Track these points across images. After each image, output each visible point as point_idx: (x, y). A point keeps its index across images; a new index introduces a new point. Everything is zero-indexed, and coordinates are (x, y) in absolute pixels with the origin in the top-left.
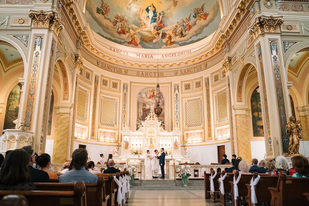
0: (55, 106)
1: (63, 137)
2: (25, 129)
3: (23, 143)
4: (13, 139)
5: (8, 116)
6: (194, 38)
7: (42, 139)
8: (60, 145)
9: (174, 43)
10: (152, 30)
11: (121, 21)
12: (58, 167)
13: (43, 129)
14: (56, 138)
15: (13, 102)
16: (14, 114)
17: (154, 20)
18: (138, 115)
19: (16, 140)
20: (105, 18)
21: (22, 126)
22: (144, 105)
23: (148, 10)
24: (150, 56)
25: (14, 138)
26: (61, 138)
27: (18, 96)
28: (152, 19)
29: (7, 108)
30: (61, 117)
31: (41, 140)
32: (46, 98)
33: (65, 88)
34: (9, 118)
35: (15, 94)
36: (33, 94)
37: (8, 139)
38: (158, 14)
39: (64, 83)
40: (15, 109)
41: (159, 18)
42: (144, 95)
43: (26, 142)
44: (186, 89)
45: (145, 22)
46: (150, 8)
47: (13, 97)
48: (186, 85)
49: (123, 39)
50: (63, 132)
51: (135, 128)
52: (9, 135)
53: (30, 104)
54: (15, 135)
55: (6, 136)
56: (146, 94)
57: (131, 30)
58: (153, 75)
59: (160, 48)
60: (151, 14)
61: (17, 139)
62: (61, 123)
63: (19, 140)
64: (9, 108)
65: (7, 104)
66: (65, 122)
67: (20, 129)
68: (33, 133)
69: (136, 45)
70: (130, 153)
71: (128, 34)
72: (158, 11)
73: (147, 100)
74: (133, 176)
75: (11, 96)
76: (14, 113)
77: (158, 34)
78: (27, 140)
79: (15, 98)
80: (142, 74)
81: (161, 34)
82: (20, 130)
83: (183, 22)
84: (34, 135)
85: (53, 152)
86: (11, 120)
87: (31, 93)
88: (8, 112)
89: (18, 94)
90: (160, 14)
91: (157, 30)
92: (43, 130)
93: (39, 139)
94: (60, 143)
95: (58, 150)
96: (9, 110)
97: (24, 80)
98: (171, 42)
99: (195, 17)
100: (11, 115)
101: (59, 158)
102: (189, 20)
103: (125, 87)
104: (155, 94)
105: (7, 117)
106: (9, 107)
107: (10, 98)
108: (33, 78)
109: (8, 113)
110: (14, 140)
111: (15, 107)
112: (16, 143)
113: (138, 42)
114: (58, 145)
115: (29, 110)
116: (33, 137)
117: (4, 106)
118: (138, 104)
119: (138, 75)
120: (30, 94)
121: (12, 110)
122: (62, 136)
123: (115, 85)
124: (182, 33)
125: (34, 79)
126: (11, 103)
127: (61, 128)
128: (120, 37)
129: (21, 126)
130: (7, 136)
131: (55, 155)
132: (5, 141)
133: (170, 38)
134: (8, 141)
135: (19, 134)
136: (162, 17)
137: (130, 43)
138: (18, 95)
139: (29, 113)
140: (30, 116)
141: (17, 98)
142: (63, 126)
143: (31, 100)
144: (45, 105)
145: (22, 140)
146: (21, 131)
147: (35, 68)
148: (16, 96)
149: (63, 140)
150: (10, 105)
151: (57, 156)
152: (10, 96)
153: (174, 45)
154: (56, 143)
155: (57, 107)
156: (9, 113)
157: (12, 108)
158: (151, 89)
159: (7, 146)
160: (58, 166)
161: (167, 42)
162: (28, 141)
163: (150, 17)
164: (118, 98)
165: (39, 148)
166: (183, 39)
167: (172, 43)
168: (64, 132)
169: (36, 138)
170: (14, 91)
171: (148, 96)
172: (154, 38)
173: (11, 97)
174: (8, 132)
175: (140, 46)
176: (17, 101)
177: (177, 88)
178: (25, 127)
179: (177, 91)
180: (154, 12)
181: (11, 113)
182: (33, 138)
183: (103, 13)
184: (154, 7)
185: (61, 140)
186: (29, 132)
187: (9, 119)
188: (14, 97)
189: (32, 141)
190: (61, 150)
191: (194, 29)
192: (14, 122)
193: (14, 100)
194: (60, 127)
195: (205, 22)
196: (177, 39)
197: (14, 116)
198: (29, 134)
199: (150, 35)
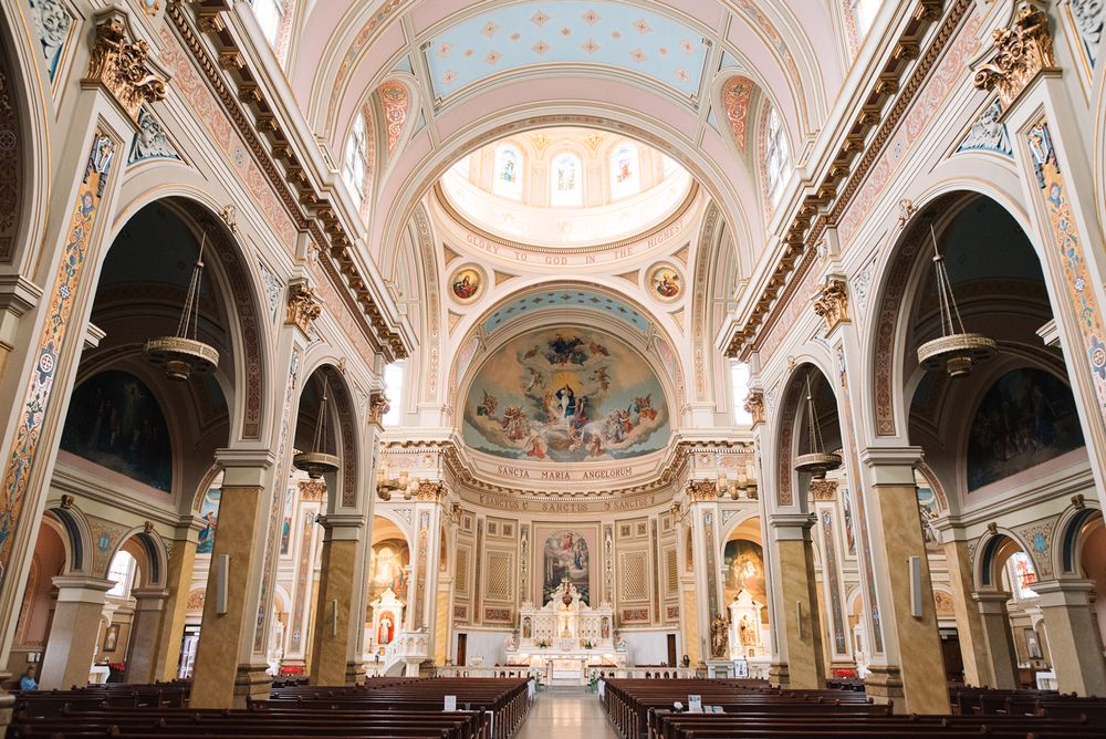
6: (637, 448)
9: (604, 451)
10: (568, 428)
11: (515, 418)
17: (570, 410)
18: (546, 578)
20: (490, 419)
22: (556, 560)
23: (559, 395)
24: (565, 474)
28: (568, 408)
38: (577, 401)
41: (579, 406)
42: (555, 544)
44: (623, 534)
45: (556, 414)
46: (563, 392)
48: (623, 529)
49: (518, 449)
51: (541, 600)
56: (559, 540)
57: (532, 431)
58: (570, 508)
59: (582, 460)
60: (565, 401)
69: (541, 456)
70: (533, 644)
71: (527, 438)
72: (578, 395)
73: (560, 552)
74: (538, 681)
77: (578, 434)
80: (552, 507)
81: (582, 436)
83: (620, 416)
90: (580, 401)
91: (576, 428)
98: (600, 450)
99: (638, 412)
102: (629, 415)
103: (524, 530)
104: (574, 542)
113: (544, 452)
118: (546, 559)
119: (545, 510)
123: (508, 530)
124: (617, 435)
128: (515, 445)
133: (598, 442)
136: (585, 406)
137: (531, 453)
153: (605, 455)
158: (567, 534)
161: (593, 449)
163: (564, 407)
164: (513, 553)
166: (619, 445)
167: (601, 452)
171: (562, 545)
172: (572, 442)
175: (548, 457)
177: (609, 530)
179: (609, 538)
180: (571, 398)
183: (486, 413)
184: (570, 389)
191: (637, 431)
195: (653, 424)
196: (610, 445)
199: (564, 437)
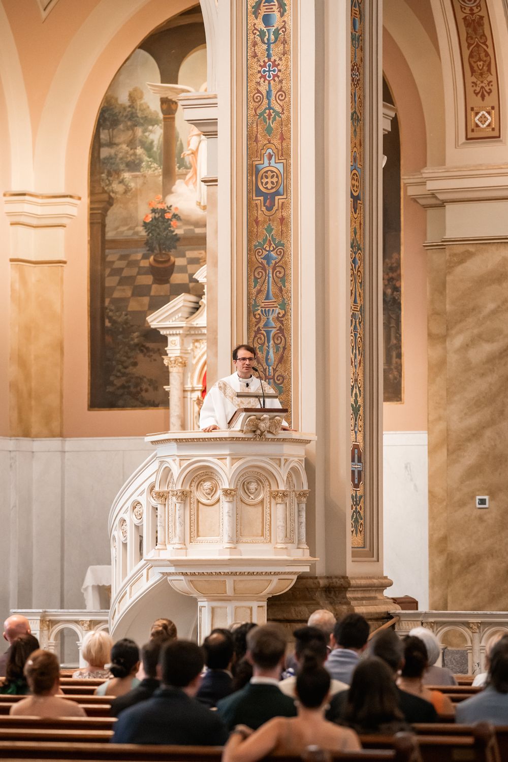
0: (412, 191)
1: (486, 413)
2: (262, 425)
3: (262, 502)
4: (207, 485)
5: (111, 282)
7: (358, 466)
8: (472, 472)
12: (466, 632)
13: (360, 400)
14: (440, 418)
15: (127, 175)
16: (144, 263)
19: (227, 493)
21: (246, 410)
25: (211, 478)
26: (473, 421)
27: (156, 135)
29: (92, 224)
30: (459, 269)
31: (353, 472)
32: (356, 200)
33: (466, 53)
34: (116, 295)
35: (132, 116)
36: (277, 193)
37: (179, 487)
39: (460, 16)
40: (145, 225)
43: (274, 495)
47: (122, 138)
50: (483, 375)
52: (186, 463)
53: (268, 258)
54: (214, 463)
55: (168, 471)
61: (227, 486)
62: (464, 314)
63: (241, 492)
64: (109, 220)
65: (92, 193)
66: (491, 306)
67: (237, 426)
68: (308, 442)
75: (112, 137)
76: (145, 257)
78: (282, 488)
79: (139, 151)
82: (241, 435)
84: (312, 447)
85: (432, 517)
86: (133, 306)
87: (266, 186)
88: (103, 249)
89: (149, 121)
92: (355, 410)
93: (343, 467)
94: (470, 457)
95: (462, 504)
96: (110, 235)
97: (215, 105)
100: (125, 273)
101: (472, 562)
105: (103, 288)
106: (104, 215)
107: (105, 152)
108: (263, 88)
109: (103, 257)
110: (213, 491)
111: (144, 213)
112: (225, 506)
114: (458, 470)
115: (267, 298)
116: (306, 460)
117: (73, 211)
120: (259, 193)
121: (125, 232)
122: (478, 404)
125: (269, 93)
126: (117, 187)
127: (466, 347)
129: (244, 414)
130: (176, 470)
131: (444, 539)
132: (162, 496)
134: (184, 496)
135: (235, 458)
138: (153, 122)
139: (266, 313)
140: (274, 331)
141: (148, 148)
142: (480, 337)
143: (269, 230)
144: (356, 247)
145: (253, 486)
146: (243, 439)
147: (267, 20)
148: (139, 131)
149: (488, 433)
150: (110, 202)
151: (461, 546)
152: (104, 136)
154: (442, 455)
155: (424, 196)
156: (112, 256)
157: (125, 221)
159: (183, 524)
160: (467, 624)
162: (285, 495)
165: (349, 522)
168: (493, 378)
169: (327, 461)
170: (123, 98)
173: (111, 144)
174: (174, 445)
176: (153, 171)
178: (266, 416)
181: (122, 258)
182: (309, 467)
185: (475, 434)
186: (284, 440)
187: (114, 301)
188: (132, 143)
189: (306, 488)
190: (482, 502)
192: (155, 320)
193: (134, 165)
194: (458, 341)
197: (147, 280)
198: (288, 450)
